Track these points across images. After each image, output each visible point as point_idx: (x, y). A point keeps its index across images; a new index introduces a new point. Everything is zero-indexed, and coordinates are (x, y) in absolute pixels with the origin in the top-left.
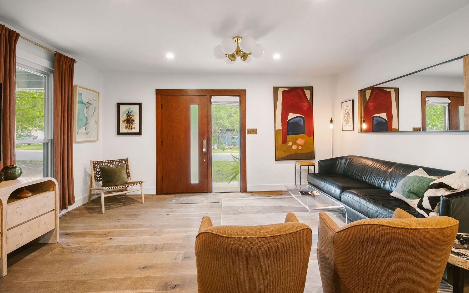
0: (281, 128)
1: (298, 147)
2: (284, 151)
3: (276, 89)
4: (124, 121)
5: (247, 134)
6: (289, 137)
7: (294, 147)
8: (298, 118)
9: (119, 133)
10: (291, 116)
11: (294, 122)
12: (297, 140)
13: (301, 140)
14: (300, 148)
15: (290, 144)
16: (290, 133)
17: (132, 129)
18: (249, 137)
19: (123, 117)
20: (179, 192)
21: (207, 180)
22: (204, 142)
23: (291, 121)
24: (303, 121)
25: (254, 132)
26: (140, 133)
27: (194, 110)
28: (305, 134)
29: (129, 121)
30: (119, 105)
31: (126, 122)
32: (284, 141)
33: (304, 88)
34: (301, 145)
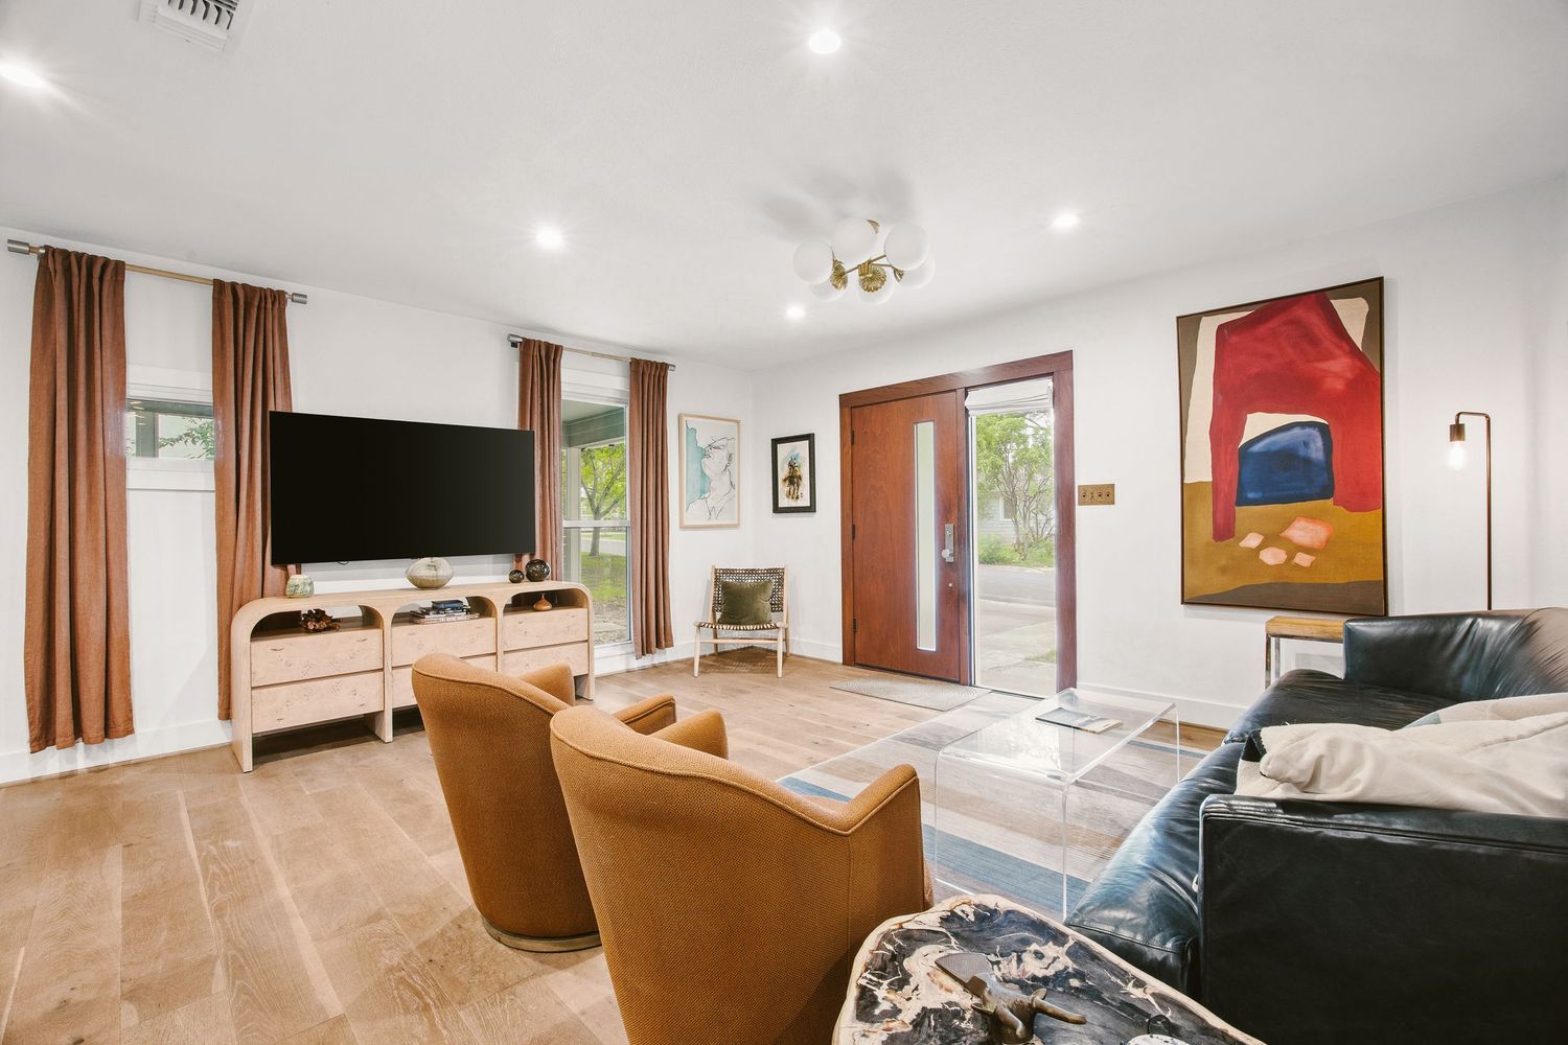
0: (1209, 478)
1: (1290, 557)
2: (1223, 570)
3: (1188, 325)
4: (785, 480)
5: (1080, 504)
6: (1243, 513)
7: (1272, 557)
8: (1297, 431)
9: (777, 509)
10: (1258, 424)
11: (1273, 448)
12: (1288, 524)
13: (1311, 526)
14: (1303, 560)
15: (1252, 541)
16: (1251, 495)
17: (797, 498)
18: (1083, 514)
19: (783, 473)
20: (889, 667)
21: (956, 645)
22: (949, 528)
23: (1257, 448)
24: (1320, 443)
25: (1104, 495)
26: (811, 509)
27: (925, 435)
28: (1330, 502)
29: (793, 479)
30: (776, 442)
31: (787, 481)
32: (1224, 530)
33: (1327, 293)
34: (1307, 550)
